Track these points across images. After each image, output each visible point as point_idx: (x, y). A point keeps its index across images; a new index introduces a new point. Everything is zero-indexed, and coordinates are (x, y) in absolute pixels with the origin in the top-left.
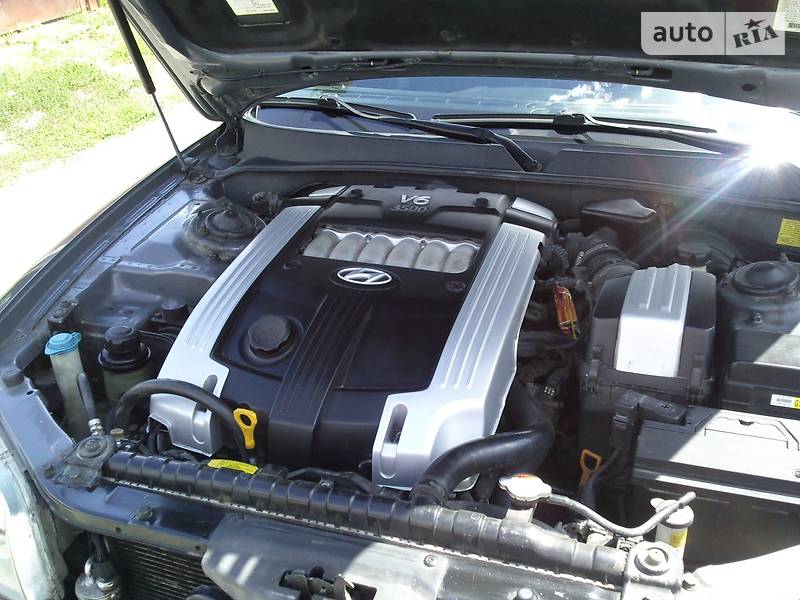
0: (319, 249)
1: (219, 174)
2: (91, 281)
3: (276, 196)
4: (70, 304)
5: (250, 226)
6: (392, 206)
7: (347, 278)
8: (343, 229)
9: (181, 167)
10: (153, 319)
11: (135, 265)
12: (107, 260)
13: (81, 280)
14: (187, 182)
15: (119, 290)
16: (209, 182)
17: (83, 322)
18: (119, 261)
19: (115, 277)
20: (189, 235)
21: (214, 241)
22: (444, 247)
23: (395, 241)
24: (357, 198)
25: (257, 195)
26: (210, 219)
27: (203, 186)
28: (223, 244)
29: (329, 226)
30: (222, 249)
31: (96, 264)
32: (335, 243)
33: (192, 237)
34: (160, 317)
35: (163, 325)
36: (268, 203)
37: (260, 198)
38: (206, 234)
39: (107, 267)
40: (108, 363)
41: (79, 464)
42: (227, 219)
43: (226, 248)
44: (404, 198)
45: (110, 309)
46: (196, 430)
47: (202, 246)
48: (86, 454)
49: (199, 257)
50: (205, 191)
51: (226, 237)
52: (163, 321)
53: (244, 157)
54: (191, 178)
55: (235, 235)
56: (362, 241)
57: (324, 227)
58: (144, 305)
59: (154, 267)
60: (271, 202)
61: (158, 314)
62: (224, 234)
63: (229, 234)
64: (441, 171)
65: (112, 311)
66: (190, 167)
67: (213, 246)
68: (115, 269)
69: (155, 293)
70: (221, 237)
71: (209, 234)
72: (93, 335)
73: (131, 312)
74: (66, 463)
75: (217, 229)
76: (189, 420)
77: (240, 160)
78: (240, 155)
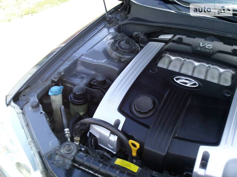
0: (164, 63)
1: (121, 23)
2: (70, 63)
3: (142, 34)
4: (61, 73)
5: (134, 48)
6: (196, 47)
7: (178, 82)
8: (174, 55)
9: (107, 18)
10: (92, 83)
11: (87, 58)
12: (77, 55)
13: (66, 62)
14: (108, 25)
15: (80, 68)
16: (117, 26)
17: (64, 79)
18: (81, 56)
19: (79, 62)
20: (110, 49)
21: (119, 53)
22: (218, 70)
23: (197, 64)
24: (180, 41)
25: (135, 33)
26: (119, 43)
27: (115, 27)
28: (123, 55)
29: (168, 53)
30: (122, 56)
31: (72, 56)
32: (170, 61)
33: (111, 50)
34: (95, 82)
35: (95, 85)
36: (139, 37)
37: (137, 35)
38: (117, 50)
39: (76, 58)
40: (73, 101)
41: (62, 156)
42: (125, 44)
43: (124, 56)
44: (201, 44)
45: (75, 75)
46: (110, 142)
47: (114, 54)
48: (66, 152)
49: (112, 58)
50: (115, 29)
51: (124, 52)
52: (95, 84)
53: (130, 16)
54: (110, 24)
55: (128, 51)
56: (182, 62)
57: (166, 53)
58: (88, 75)
59: (95, 60)
60: (141, 37)
61: (94, 81)
62: (124, 51)
63: (126, 50)
64: (216, 33)
65: (75, 76)
66: (110, 19)
67: (118, 55)
68: (79, 59)
69: (93, 71)
70: (123, 52)
71: (118, 49)
72: (67, 85)
73: (83, 77)
74: (57, 154)
75: (121, 48)
76: (107, 137)
77: (128, 17)
78: (128, 15)
